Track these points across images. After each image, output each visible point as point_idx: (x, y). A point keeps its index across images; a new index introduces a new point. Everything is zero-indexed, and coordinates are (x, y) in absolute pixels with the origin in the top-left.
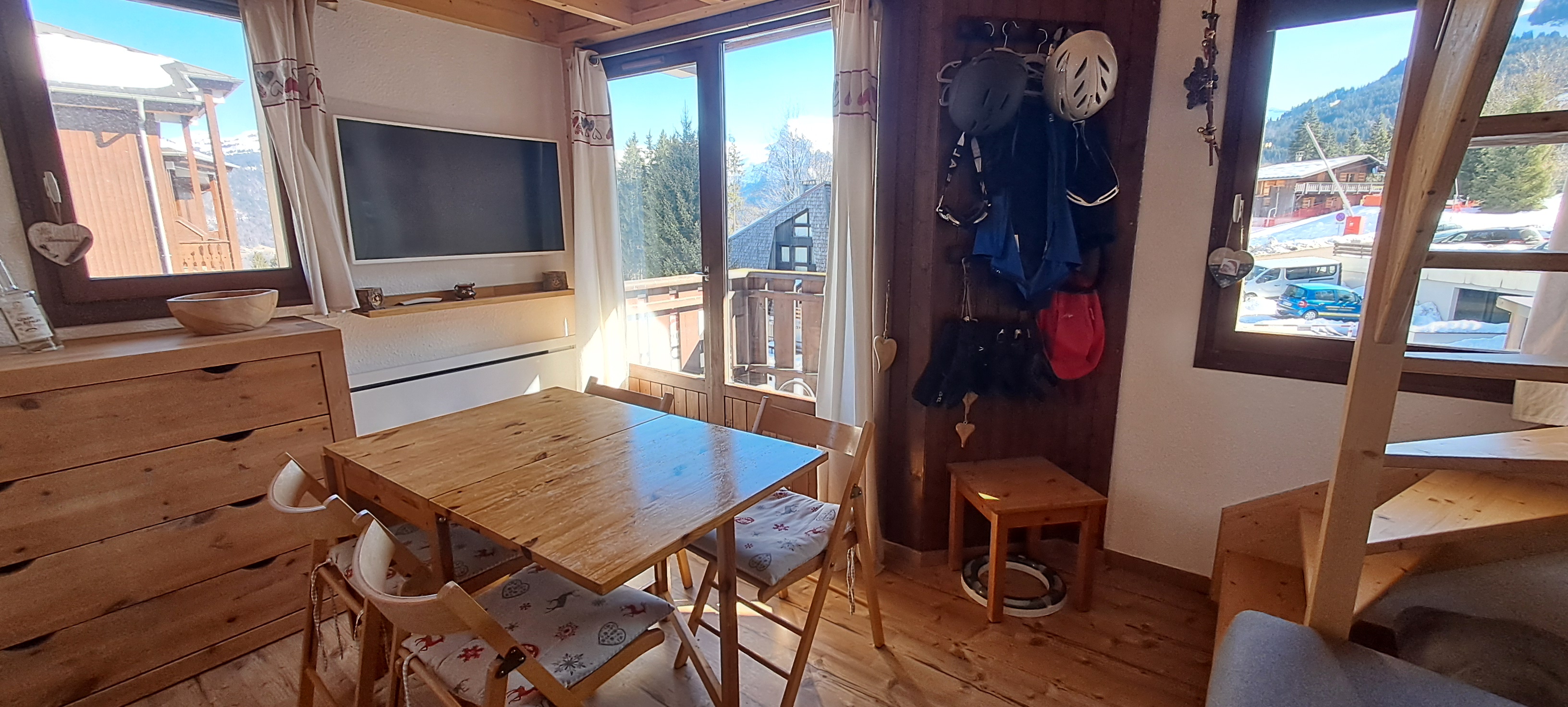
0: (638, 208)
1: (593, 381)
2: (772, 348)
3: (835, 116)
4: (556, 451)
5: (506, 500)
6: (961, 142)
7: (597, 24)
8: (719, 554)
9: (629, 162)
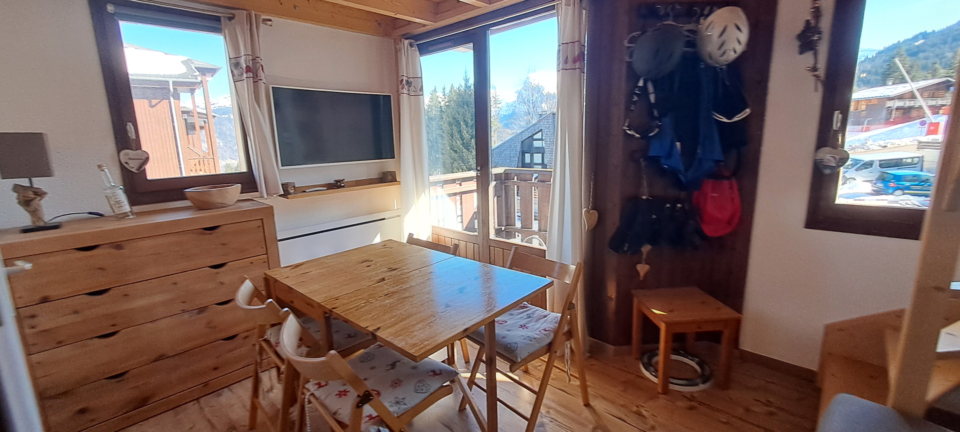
0: (437, 132)
1: (411, 236)
2: (519, 216)
3: (558, 71)
4: (390, 277)
5: (362, 304)
6: (641, 83)
7: (414, 24)
8: (486, 342)
9: (432, 104)
